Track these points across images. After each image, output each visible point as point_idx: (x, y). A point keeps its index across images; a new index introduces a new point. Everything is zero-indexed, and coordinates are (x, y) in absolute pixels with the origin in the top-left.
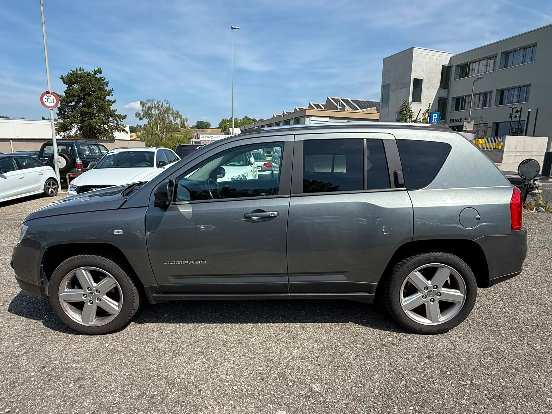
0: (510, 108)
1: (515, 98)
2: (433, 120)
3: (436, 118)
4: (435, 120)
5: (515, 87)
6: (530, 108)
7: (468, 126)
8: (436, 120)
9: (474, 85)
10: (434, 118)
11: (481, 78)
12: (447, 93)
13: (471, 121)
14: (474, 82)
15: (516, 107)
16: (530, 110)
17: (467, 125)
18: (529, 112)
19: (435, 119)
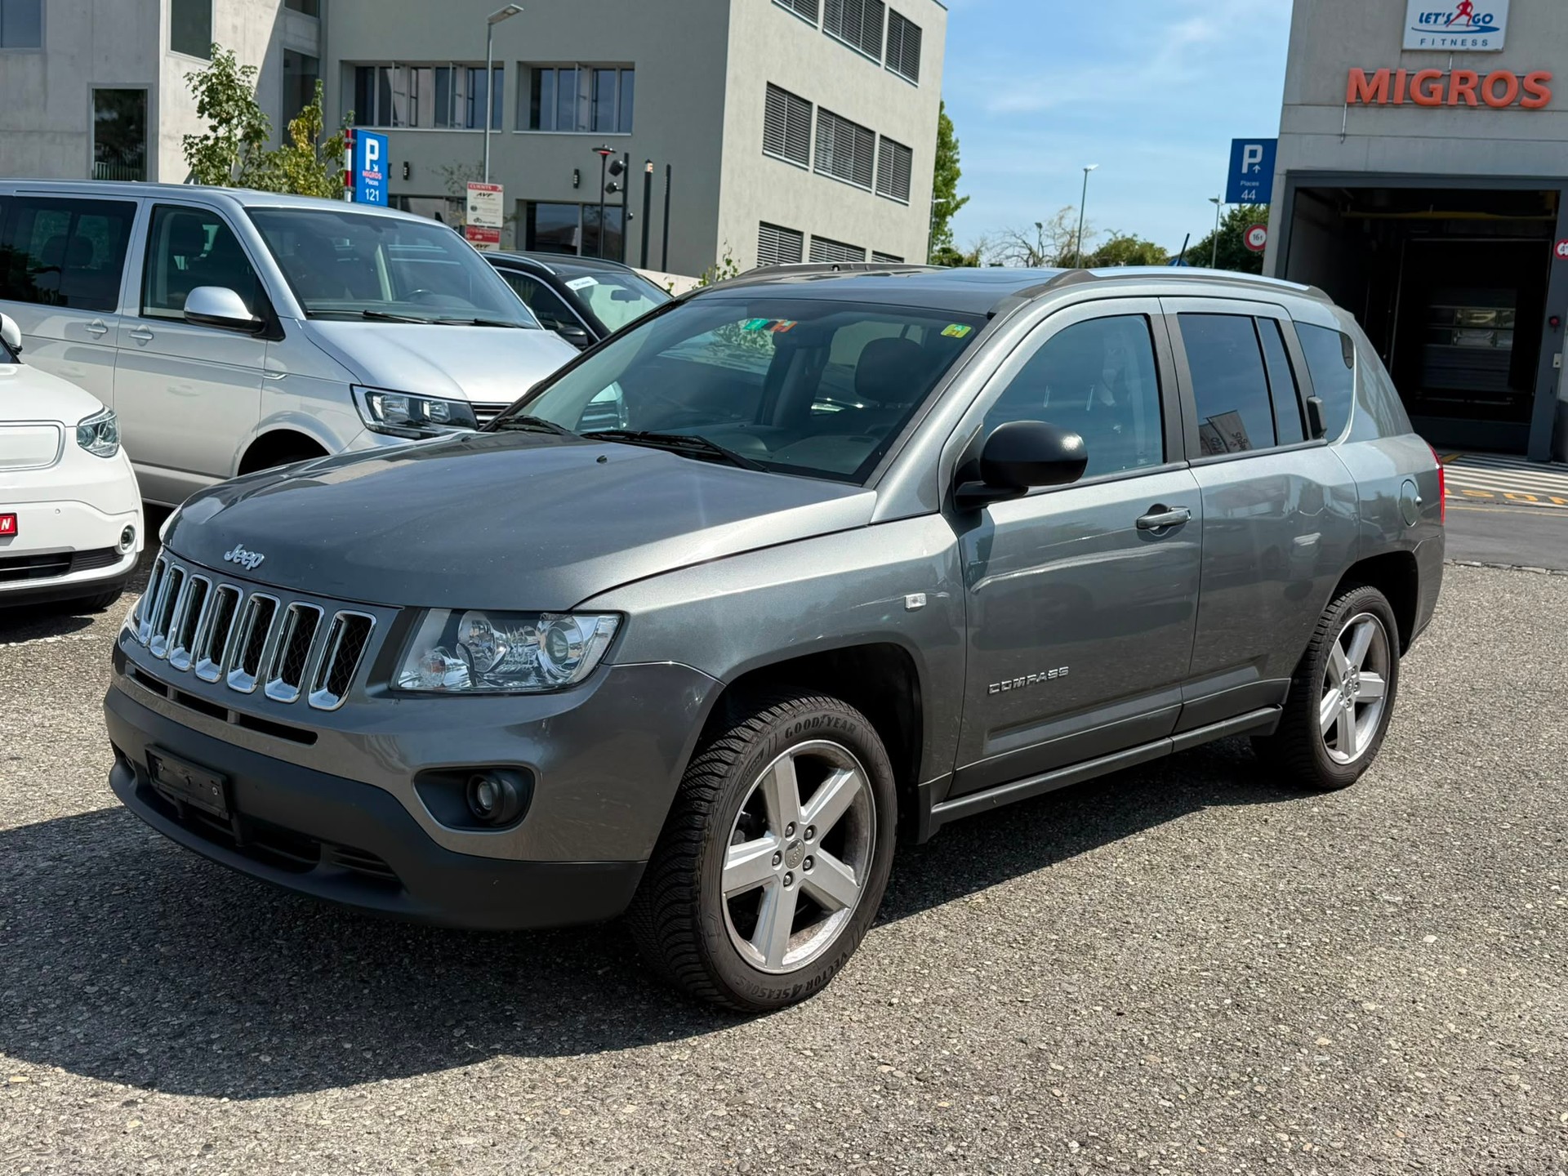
0: (595, 150)
1: (585, 107)
2: (368, 167)
3: (375, 157)
4: (372, 168)
5: (583, 66)
6: (649, 161)
7: (485, 210)
8: (376, 169)
9: (492, 35)
10: (369, 157)
11: (518, 11)
12: (314, 37)
13: (494, 189)
14: (490, 24)
15: (613, 152)
16: (649, 168)
17: (480, 203)
18: (648, 175)
19: (372, 162)
